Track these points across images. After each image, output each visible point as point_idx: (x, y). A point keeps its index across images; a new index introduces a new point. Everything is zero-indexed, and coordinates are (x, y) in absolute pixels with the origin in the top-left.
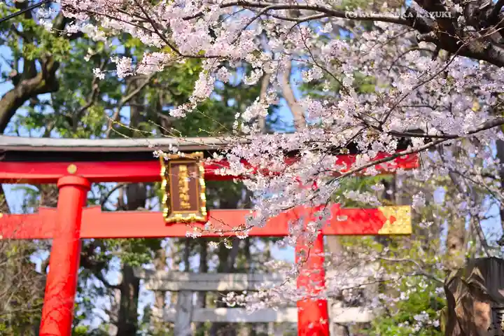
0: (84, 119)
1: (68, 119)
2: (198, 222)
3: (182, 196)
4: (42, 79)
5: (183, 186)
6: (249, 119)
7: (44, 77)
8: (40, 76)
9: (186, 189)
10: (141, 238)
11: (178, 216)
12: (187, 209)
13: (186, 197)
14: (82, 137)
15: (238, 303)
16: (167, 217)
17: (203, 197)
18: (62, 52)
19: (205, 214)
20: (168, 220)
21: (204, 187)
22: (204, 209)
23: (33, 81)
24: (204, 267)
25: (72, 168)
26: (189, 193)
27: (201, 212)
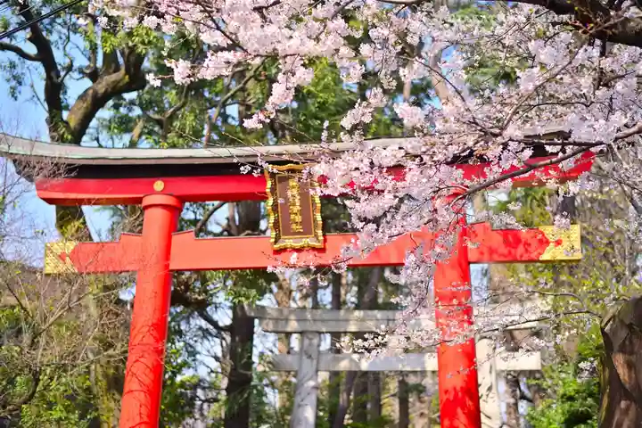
0: (177, 124)
1: (159, 122)
2: (314, 249)
3: (292, 216)
4: (126, 74)
5: (294, 205)
6: (350, 126)
7: (127, 71)
8: (123, 71)
9: (297, 208)
10: (250, 268)
11: (288, 242)
12: (299, 233)
13: (298, 218)
14: (174, 146)
15: (356, 349)
16: (276, 242)
17: (319, 218)
18: (146, 41)
19: (321, 238)
20: (276, 246)
21: (320, 205)
22: (320, 232)
23: (114, 77)
24: (338, 303)
25: (159, 185)
26: (301, 213)
27: (316, 236)
